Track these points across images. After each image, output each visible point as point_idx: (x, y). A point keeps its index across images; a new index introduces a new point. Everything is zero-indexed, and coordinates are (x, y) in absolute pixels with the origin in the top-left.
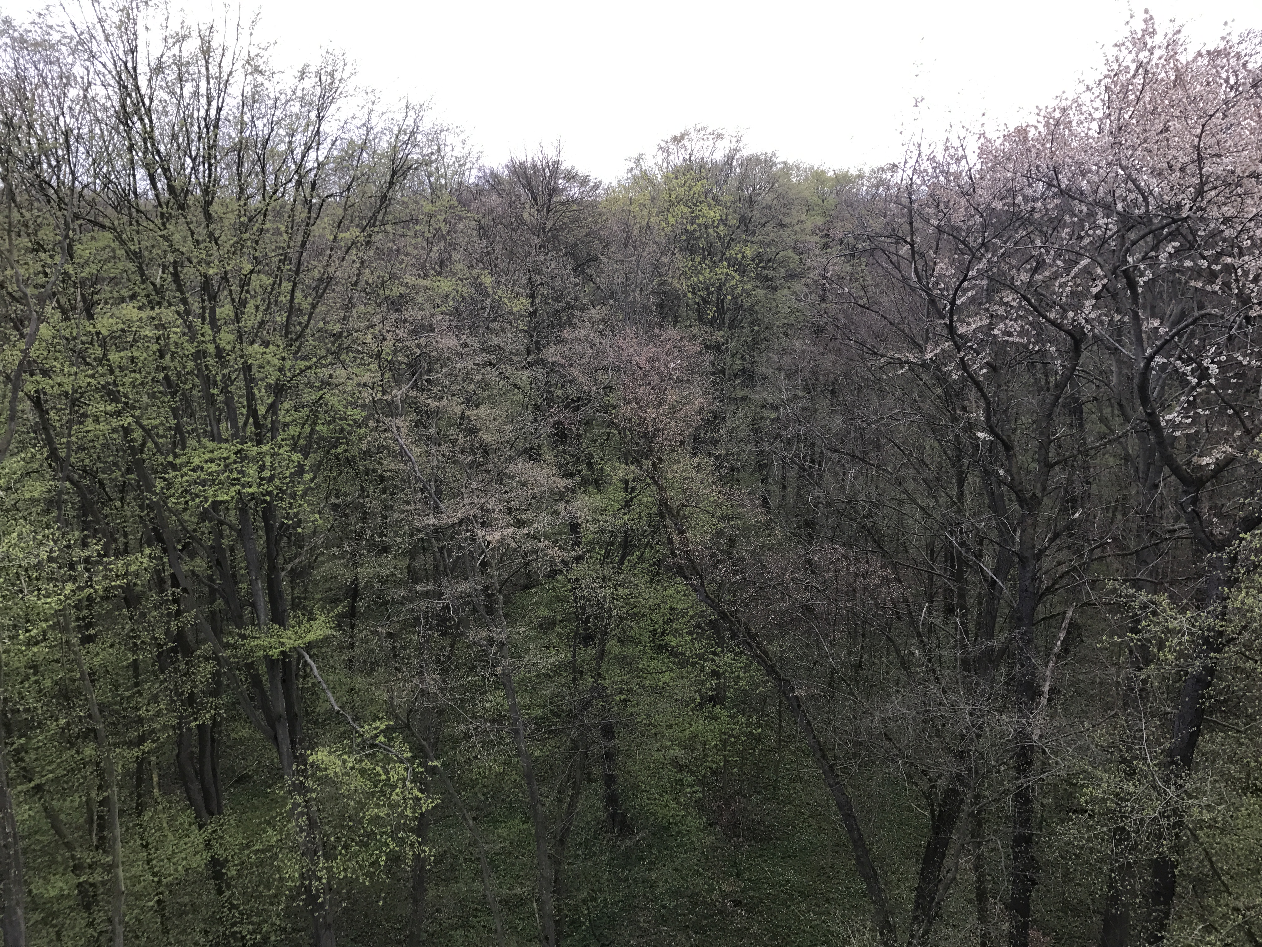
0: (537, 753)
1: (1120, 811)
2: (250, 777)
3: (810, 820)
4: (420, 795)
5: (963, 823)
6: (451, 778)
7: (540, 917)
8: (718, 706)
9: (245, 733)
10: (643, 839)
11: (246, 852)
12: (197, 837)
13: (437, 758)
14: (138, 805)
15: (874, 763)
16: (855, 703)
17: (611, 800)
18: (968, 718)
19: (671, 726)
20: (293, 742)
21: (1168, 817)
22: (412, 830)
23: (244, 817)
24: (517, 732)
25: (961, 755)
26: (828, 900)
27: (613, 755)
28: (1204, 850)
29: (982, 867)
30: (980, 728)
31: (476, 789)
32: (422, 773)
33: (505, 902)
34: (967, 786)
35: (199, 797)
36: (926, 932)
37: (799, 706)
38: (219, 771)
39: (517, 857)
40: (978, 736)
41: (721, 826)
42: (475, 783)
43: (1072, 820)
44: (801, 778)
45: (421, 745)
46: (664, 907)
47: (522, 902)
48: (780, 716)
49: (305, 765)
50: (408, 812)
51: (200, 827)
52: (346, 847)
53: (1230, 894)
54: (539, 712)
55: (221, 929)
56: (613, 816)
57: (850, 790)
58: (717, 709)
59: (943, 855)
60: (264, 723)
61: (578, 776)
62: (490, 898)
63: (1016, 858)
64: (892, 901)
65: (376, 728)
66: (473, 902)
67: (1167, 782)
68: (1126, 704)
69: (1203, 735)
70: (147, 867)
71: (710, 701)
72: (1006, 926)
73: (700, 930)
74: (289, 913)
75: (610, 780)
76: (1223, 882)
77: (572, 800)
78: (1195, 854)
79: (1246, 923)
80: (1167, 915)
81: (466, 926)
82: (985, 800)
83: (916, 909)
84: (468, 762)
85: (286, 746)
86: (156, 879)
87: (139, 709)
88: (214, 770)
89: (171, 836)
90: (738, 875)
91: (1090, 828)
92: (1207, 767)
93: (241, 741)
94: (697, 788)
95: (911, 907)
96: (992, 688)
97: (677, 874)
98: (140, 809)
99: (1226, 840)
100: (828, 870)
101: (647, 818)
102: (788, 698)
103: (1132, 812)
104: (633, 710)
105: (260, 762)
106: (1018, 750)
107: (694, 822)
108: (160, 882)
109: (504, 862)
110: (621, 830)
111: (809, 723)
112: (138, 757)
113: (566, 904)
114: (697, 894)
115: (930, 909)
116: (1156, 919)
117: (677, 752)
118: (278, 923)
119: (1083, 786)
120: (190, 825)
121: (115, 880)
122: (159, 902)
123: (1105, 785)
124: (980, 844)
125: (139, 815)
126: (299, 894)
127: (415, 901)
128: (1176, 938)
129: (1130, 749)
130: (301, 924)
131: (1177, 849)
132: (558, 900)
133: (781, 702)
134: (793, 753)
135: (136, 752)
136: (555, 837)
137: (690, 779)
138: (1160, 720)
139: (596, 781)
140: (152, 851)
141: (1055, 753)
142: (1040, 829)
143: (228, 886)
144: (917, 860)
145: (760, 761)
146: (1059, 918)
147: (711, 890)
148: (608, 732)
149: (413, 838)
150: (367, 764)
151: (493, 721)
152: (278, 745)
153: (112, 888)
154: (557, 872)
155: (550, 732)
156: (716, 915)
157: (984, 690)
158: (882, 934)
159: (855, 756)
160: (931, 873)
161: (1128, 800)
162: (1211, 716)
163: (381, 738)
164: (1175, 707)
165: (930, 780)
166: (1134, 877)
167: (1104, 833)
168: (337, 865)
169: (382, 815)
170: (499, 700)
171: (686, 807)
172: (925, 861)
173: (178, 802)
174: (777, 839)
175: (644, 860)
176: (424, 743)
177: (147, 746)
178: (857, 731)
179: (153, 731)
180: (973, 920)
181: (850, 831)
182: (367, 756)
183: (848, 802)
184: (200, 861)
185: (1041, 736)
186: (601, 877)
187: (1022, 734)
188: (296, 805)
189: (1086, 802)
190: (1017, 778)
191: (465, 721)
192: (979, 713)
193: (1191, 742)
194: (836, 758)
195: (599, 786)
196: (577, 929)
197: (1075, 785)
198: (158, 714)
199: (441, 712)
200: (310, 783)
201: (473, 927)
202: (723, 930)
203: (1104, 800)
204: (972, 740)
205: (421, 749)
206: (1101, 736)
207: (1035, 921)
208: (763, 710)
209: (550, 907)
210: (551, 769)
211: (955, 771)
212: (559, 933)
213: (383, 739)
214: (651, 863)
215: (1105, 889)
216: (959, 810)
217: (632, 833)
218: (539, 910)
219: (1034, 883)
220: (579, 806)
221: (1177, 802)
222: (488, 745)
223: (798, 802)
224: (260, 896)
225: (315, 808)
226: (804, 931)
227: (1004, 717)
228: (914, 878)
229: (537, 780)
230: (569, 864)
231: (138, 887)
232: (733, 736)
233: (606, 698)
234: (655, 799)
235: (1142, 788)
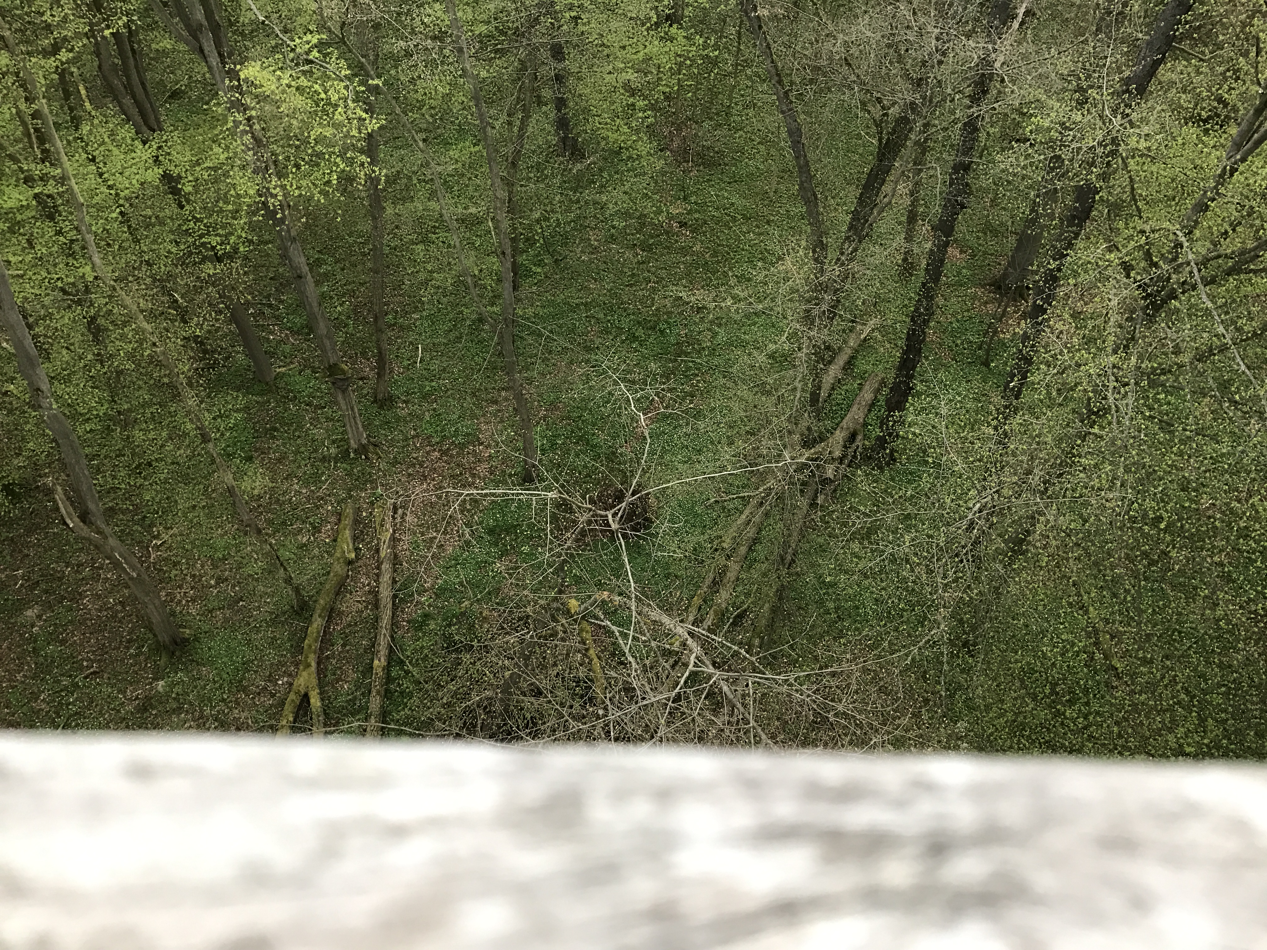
0: (484, 74)
1: (1061, 141)
2: (183, 92)
3: (760, 146)
4: (364, 115)
5: (908, 151)
6: (396, 99)
7: (496, 234)
8: (675, 26)
9: (167, 44)
10: (595, 163)
11: (198, 169)
12: (143, 153)
13: (379, 76)
14: (72, 119)
15: (829, 89)
16: (819, 25)
17: (562, 124)
18: (934, 42)
19: (624, 48)
20: (221, 55)
21: (1105, 146)
22: (362, 152)
23: (188, 134)
24: (460, 50)
25: (919, 83)
26: (768, 222)
27: (563, 77)
28: (1130, 177)
29: (918, 192)
30: (944, 54)
31: (423, 111)
32: (363, 92)
33: (462, 221)
34: (919, 114)
35: (134, 111)
36: (855, 250)
37: (760, 27)
38: (148, 86)
39: (470, 179)
40: (940, 63)
41: (671, 151)
42: (422, 104)
43: (1013, 148)
44: (755, 105)
45: (359, 61)
46: (614, 227)
47: (478, 221)
48: (739, 38)
49: (239, 80)
50: (354, 132)
51: (144, 143)
52: (298, 166)
53: (1141, 217)
54: (482, 29)
55: (190, 240)
56: (564, 140)
57: (803, 117)
58: (674, 30)
59: (884, 181)
60: (185, 33)
61: (528, 99)
62: (446, 218)
63: (951, 185)
64: (828, 223)
65: (308, 42)
66: (430, 220)
67: (1114, 111)
68: (1099, 30)
69: (1165, 64)
70: (100, 180)
71: (667, 20)
72: (928, 245)
73: (647, 248)
74: (252, 227)
75: (561, 103)
76: (1137, 207)
77: (522, 123)
78: (1120, 181)
79: (1147, 244)
80: (1077, 235)
81: (425, 241)
82: (934, 130)
83: (850, 229)
84: (412, 81)
85: (214, 60)
86: (113, 192)
87: (42, 14)
88: (143, 84)
89: (115, 151)
90: (685, 198)
91: (1028, 156)
92: (1160, 96)
93: (164, 53)
94: (649, 113)
95: (845, 228)
96: (965, 9)
97: (627, 197)
98: (76, 123)
99: (1154, 169)
100: (772, 194)
101: (599, 143)
102: (749, 18)
103: (1072, 140)
104: (584, 29)
105: (190, 77)
106: (977, 78)
107: (644, 147)
108: (117, 195)
109: (458, 183)
110: (572, 154)
111: (768, 47)
112: (57, 67)
113: (520, 223)
114: (645, 216)
115: (862, 230)
116: (1066, 238)
117: (631, 75)
118: (244, 235)
119: (1031, 115)
120: (133, 140)
121: (70, 190)
122: (121, 213)
123: (1053, 115)
124: (921, 170)
125: (77, 129)
126: (258, 209)
127: (374, 219)
128: (1079, 255)
129: (1089, 77)
130: (266, 237)
131: (1104, 177)
132: (512, 219)
133: (742, 22)
134: (749, 78)
135: (51, 63)
136: (507, 160)
137: (641, 104)
138: (1128, 47)
139: (546, 105)
140: (101, 165)
141: (1013, 82)
142: (981, 157)
143: (188, 201)
144: (857, 186)
145: (714, 86)
146: (978, 238)
147: (659, 212)
148: (558, 52)
149: (363, 158)
150: (304, 82)
151: (434, 38)
152: (205, 58)
153: (70, 200)
154: (510, 193)
155: (497, 51)
156: (662, 234)
157: (956, 12)
158: (814, 251)
159: (811, 81)
160: (869, 198)
161: (1071, 130)
162: (1180, 43)
163: (315, 54)
164: (1147, 33)
165: (883, 108)
166: (1056, 202)
167: (1040, 161)
168: (291, 183)
169: (328, 135)
170: (439, 14)
171: (638, 131)
172: (865, 187)
173: (113, 116)
174: (726, 165)
175: (595, 183)
176: (363, 60)
177: (64, 55)
178: (817, 55)
179: (65, 39)
180: (900, 239)
181: (797, 158)
182: (304, 73)
183: (799, 130)
184: (154, 175)
185: (1003, 63)
186: (554, 199)
187: (986, 62)
188: (236, 124)
189: (1031, 132)
190: (970, 107)
191: (404, 38)
192: (946, 38)
193: (1151, 71)
194: (792, 83)
195: (549, 109)
196: (531, 245)
197: (1024, 114)
198: (65, 19)
199: (377, 26)
200: (248, 100)
201: (433, 243)
202: (668, 248)
203: (1049, 129)
204: (933, 67)
205: (362, 67)
206: (1065, 64)
207: (956, 241)
208: (722, 31)
209: (505, 225)
210: (499, 90)
211: (909, 99)
212: (515, 249)
213: (317, 55)
214: (602, 186)
215: (1027, 212)
216: (907, 138)
217: (583, 157)
218: (495, 228)
219: (963, 207)
220: (530, 129)
221: (1118, 131)
222: (431, 64)
223: (749, 128)
224: (221, 211)
225: (257, 127)
226: (743, 250)
227: (971, 42)
228: (852, 203)
229: (485, 102)
230: (522, 186)
231: (97, 199)
232: (689, 58)
233: (554, 15)
234: (606, 124)
235: (1089, 117)
